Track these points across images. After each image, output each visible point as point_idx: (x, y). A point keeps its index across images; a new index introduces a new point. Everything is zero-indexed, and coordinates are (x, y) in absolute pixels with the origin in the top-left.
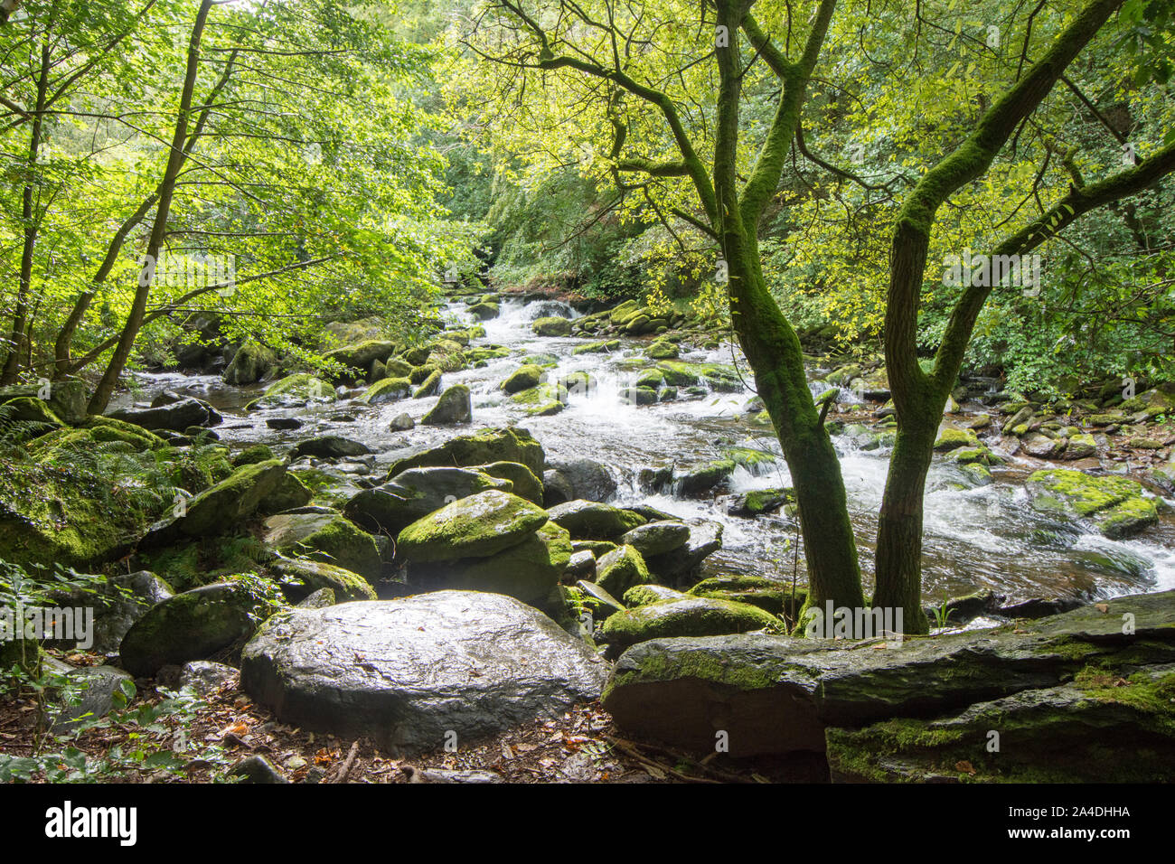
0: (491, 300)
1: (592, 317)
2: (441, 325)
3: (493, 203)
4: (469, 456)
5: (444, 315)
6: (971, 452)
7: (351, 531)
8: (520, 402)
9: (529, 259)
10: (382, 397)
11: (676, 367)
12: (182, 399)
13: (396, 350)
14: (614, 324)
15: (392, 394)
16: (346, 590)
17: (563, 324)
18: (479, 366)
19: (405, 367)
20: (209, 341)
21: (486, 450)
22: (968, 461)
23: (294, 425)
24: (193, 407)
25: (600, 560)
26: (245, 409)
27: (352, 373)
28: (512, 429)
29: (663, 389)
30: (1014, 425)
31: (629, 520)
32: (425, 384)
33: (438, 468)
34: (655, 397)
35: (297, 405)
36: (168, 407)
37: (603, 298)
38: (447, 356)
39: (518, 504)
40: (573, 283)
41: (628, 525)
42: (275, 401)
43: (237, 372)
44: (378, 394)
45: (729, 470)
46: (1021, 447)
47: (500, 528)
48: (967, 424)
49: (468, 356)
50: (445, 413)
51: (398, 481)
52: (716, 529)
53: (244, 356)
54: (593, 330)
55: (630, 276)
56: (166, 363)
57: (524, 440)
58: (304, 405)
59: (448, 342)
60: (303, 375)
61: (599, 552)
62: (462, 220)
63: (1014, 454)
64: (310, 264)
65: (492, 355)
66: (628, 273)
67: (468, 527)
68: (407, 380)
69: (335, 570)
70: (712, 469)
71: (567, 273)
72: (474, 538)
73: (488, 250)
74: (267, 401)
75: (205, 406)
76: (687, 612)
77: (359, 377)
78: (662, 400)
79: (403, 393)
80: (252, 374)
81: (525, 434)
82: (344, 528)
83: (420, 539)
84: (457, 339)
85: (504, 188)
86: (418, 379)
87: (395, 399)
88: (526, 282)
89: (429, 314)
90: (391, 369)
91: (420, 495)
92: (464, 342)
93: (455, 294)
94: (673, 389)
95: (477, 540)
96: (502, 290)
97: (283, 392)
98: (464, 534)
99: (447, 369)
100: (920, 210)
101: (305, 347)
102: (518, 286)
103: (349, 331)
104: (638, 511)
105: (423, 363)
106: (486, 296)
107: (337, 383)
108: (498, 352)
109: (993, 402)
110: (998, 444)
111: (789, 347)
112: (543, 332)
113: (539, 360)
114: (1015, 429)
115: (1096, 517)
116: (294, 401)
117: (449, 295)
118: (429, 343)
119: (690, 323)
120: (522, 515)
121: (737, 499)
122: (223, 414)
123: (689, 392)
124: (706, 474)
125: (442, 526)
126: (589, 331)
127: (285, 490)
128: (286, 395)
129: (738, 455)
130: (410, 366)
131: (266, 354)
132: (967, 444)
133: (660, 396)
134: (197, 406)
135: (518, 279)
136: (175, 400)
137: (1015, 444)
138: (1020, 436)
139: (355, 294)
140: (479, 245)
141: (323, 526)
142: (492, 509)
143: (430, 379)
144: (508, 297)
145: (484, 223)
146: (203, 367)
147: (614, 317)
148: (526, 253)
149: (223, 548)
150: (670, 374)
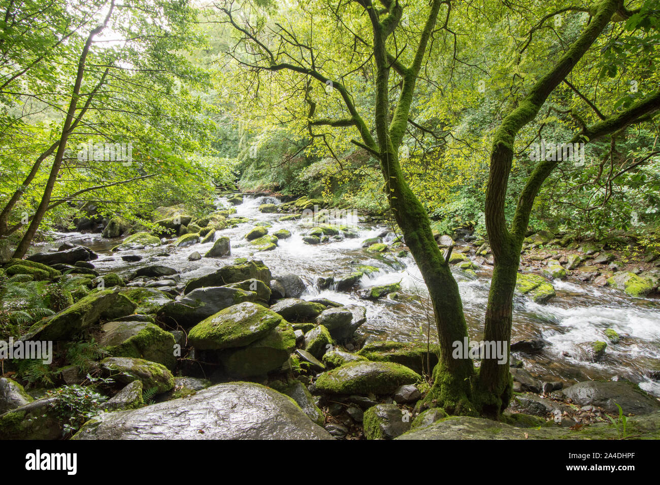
0: (239, 196)
1: (287, 204)
2: (215, 208)
3: (239, 152)
4: (231, 277)
5: (216, 203)
6: (466, 264)
7: (158, 332)
8: (255, 244)
9: (256, 177)
10: (185, 243)
11: (328, 226)
12: (75, 246)
13: (192, 220)
14: (297, 207)
15: (190, 241)
16: (151, 378)
17: (274, 207)
18: (233, 227)
19: (197, 228)
20: (91, 216)
21: (240, 273)
22: (465, 268)
23: (137, 259)
24: (81, 251)
25: (306, 335)
26: (111, 251)
27: (168, 231)
28: (254, 261)
29: (323, 237)
30: (481, 251)
31: (318, 308)
32: (207, 236)
33: (213, 287)
34: (319, 240)
35: (140, 248)
36: (66, 251)
37: (291, 195)
38: (218, 223)
39: (263, 311)
40: (277, 189)
41: (318, 311)
42: (127, 246)
43: (109, 232)
44: (183, 241)
45: (360, 276)
46: (485, 261)
47: (253, 328)
48: (460, 251)
49: (228, 223)
50: (217, 251)
51: (190, 297)
52: (363, 311)
53: (113, 224)
54: (287, 210)
55: (303, 186)
56: (70, 228)
57: (260, 266)
58: (144, 248)
59: (218, 216)
60: (143, 233)
61: (305, 330)
62: (225, 157)
63: (482, 264)
64: (146, 177)
65: (240, 222)
66: (302, 184)
67: (233, 328)
68: (197, 234)
69: (144, 363)
70: (353, 276)
71: (275, 183)
72: (236, 336)
73: (238, 172)
74: (124, 247)
75: (88, 250)
76: (367, 374)
77: (172, 233)
78: (322, 242)
79: (195, 241)
80: (117, 233)
81: (260, 263)
82: (153, 331)
83: (202, 337)
84: (223, 214)
85: (245, 146)
86: (203, 234)
87: (192, 244)
88: (256, 188)
89: (209, 202)
90: (190, 229)
91: (203, 304)
92: (226, 216)
93: (222, 193)
94: (327, 237)
95: (239, 337)
96: (244, 191)
97: (132, 242)
98: (230, 333)
99: (217, 229)
100: (508, 137)
101: (143, 218)
102: (251, 190)
103: (169, 211)
104: (321, 302)
105: (206, 226)
106: (236, 195)
107: (161, 236)
108: (243, 220)
109: (469, 240)
110: (475, 259)
111: (423, 217)
112: (264, 211)
113: (263, 224)
114: (481, 253)
115: (529, 294)
116: (138, 246)
117: (218, 194)
118: (209, 217)
119: (331, 207)
120: (266, 319)
121: (367, 292)
122: (98, 254)
123: (335, 238)
124: (350, 279)
125: (216, 328)
126: (286, 211)
127: (118, 305)
128: (134, 243)
129: (363, 269)
130: (199, 227)
131: (124, 223)
132: (462, 260)
133: (321, 240)
134: (83, 250)
135: (251, 186)
136: (71, 247)
137: (482, 259)
138: (484, 256)
139: (170, 193)
140: (233, 169)
141: (139, 330)
142: (247, 315)
143: (209, 234)
144: (247, 195)
145: (237, 159)
146: (92, 229)
147: (297, 204)
148: (255, 175)
149: (70, 350)
150: (325, 230)
